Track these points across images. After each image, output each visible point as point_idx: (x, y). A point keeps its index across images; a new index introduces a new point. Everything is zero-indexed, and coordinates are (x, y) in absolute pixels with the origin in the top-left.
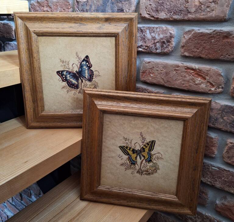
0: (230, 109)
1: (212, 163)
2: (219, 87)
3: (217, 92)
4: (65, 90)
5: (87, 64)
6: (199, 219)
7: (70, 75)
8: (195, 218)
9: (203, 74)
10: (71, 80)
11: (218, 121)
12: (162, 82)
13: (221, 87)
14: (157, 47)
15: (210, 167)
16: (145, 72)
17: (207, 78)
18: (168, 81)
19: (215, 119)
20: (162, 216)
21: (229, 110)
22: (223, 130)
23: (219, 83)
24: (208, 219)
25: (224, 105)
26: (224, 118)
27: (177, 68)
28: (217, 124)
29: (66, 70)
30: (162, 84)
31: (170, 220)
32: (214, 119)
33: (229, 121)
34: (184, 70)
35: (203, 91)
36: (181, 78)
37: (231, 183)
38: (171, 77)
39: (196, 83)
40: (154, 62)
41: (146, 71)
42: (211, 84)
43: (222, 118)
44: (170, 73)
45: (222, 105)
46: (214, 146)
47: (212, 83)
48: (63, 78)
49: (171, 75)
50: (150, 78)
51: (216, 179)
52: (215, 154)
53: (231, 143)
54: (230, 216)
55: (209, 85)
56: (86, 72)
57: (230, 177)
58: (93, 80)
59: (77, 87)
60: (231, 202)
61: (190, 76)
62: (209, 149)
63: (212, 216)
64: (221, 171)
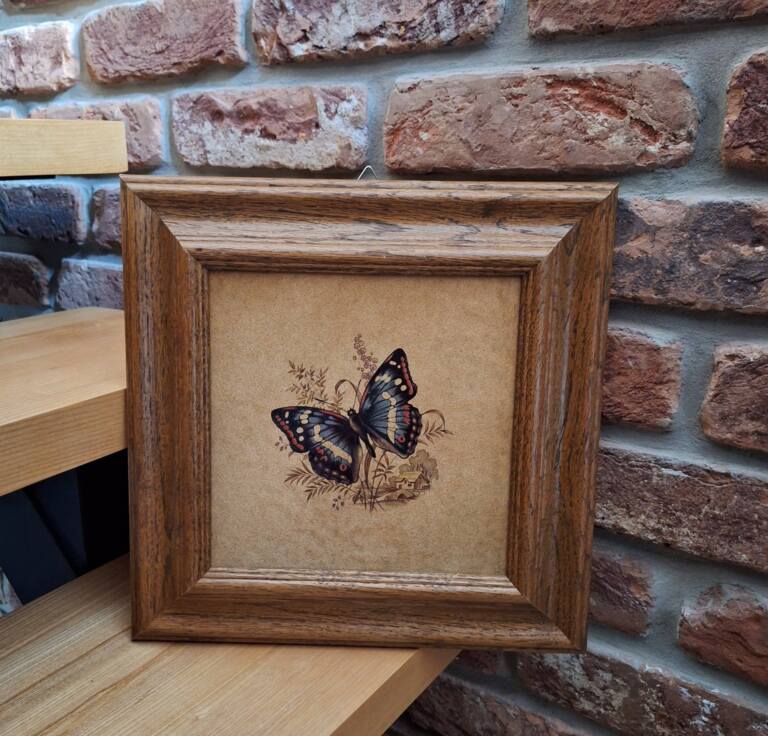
0: (721, 218)
1: (661, 454)
2: (675, 135)
3: (670, 158)
4: (301, 487)
5: (398, 382)
6: (617, 690)
7: (325, 427)
8: (604, 689)
9: (615, 92)
10: (328, 444)
11: (677, 274)
12: (464, 157)
13: (683, 133)
14: (439, 19)
15: (654, 469)
16: (398, 130)
17: (631, 105)
18: (485, 148)
19: (667, 267)
20: (478, 700)
21: (719, 222)
22: (699, 306)
23: (675, 117)
24: (654, 687)
25: (700, 204)
26: (703, 257)
27: (516, 90)
28: (676, 285)
29: (310, 405)
30: (462, 163)
31: (511, 712)
32: (663, 269)
33: (718, 267)
34: (543, 91)
35: (615, 163)
36: (532, 125)
37: (737, 523)
38: (496, 128)
39: (591, 133)
40: (431, 82)
41: (403, 123)
42: (647, 128)
44: (492, 110)
45: (691, 208)
46: (667, 382)
47: (651, 122)
48: (297, 436)
49: (497, 118)
50: (418, 149)
51: (678, 513)
52: (670, 415)
53: (732, 357)
54: (739, 664)
55: (639, 132)
56: (392, 413)
57: (730, 498)
58: (419, 447)
59: (348, 475)
60: (741, 606)
61: (568, 109)
62: (646, 398)
63: (667, 674)
64: (696, 479)
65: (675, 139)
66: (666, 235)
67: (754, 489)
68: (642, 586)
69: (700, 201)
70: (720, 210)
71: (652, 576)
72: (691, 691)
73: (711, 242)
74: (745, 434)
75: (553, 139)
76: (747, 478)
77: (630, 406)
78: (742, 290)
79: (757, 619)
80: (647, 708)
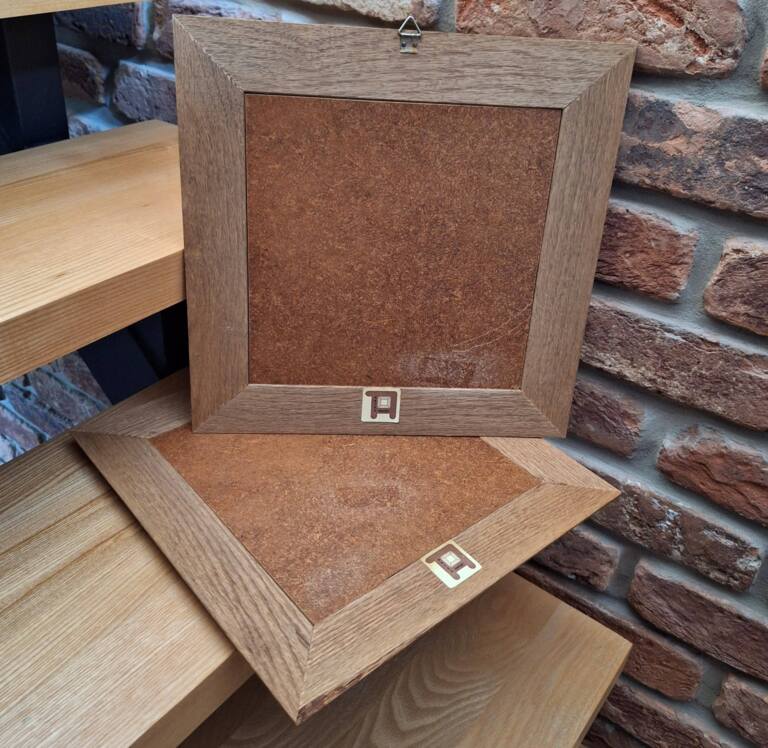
0: (750, 133)
1: (667, 321)
2: (722, 51)
3: (715, 71)
11: (704, 175)
12: (530, 35)
13: (730, 50)
15: (659, 333)
17: (689, 16)
18: (551, 31)
19: (697, 167)
21: (746, 136)
22: (718, 205)
23: (726, 35)
24: (632, 496)
25: (734, 117)
26: (728, 164)
28: (701, 185)
33: (740, 174)
35: (667, 67)
36: (598, 17)
37: (718, 382)
38: (565, 14)
39: (649, 36)
42: (699, 40)
43: (721, 164)
45: (726, 119)
46: (682, 263)
47: (703, 35)
49: (566, 5)
50: (489, 19)
51: (672, 369)
52: (679, 291)
53: (738, 251)
54: (701, 486)
55: (692, 43)
57: (716, 363)
60: (710, 444)
61: (632, 9)
62: (661, 274)
63: (644, 488)
64: (691, 344)
65: (722, 54)
66: (701, 140)
67: (737, 358)
68: (634, 420)
69: (734, 114)
70: (749, 126)
71: (643, 414)
72: (661, 502)
73: (737, 152)
74: (737, 314)
75: (614, 34)
76: (732, 349)
77: (647, 279)
78: (756, 198)
79: (721, 455)
80: (624, 511)
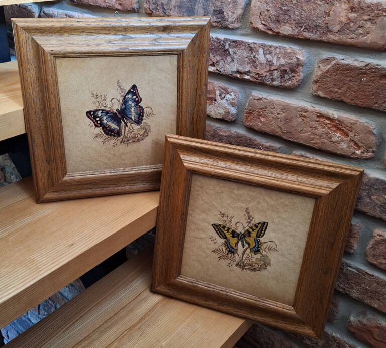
0: (382, 185)
1: (349, 262)
3: (364, 157)
5: (134, 97)
6: (321, 340)
7: (108, 117)
9: (344, 127)
11: (362, 201)
12: (279, 132)
13: (371, 150)
14: (274, 77)
15: (345, 267)
16: (251, 113)
17: (351, 134)
18: (288, 132)
21: (381, 187)
22: (369, 214)
23: (368, 144)
24: (335, 342)
25: (374, 178)
26: (373, 197)
27: (304, 114)
28: (361, 205)
33: (379, 202)
34: (315, 118)
35: (342, 153)
36: (309, 129)
37: (375, 293)
38: (294, 126)
39: (333, 139)
40: (267, 100)
41: (254, 111)
42: (356, 144)
43: (370, 197)
44: (292, 119)
45: (371, 178)
46: (354, 237)
47: (358, 142)
48: (97, 121)
49: (294, 123)
50: (259, 123)
51: (353, 285)
52: (353, 249)
53: (380, 235)
54: (369, 341)
55: (353, 145)
56: (133, 109)
57: (373, 284)
60: (373, 322)
61: (325, 128)
63: (341, 339)
64: (361, 274)
65: (368, 151)
67: (383, 283)
68: (335, 306)
71: (340, 303)
72: (350, 346)
73: (377, 193)
74: (381, 263)
75: (317, 137)
76: (380, 279)
79: (378, 327)
